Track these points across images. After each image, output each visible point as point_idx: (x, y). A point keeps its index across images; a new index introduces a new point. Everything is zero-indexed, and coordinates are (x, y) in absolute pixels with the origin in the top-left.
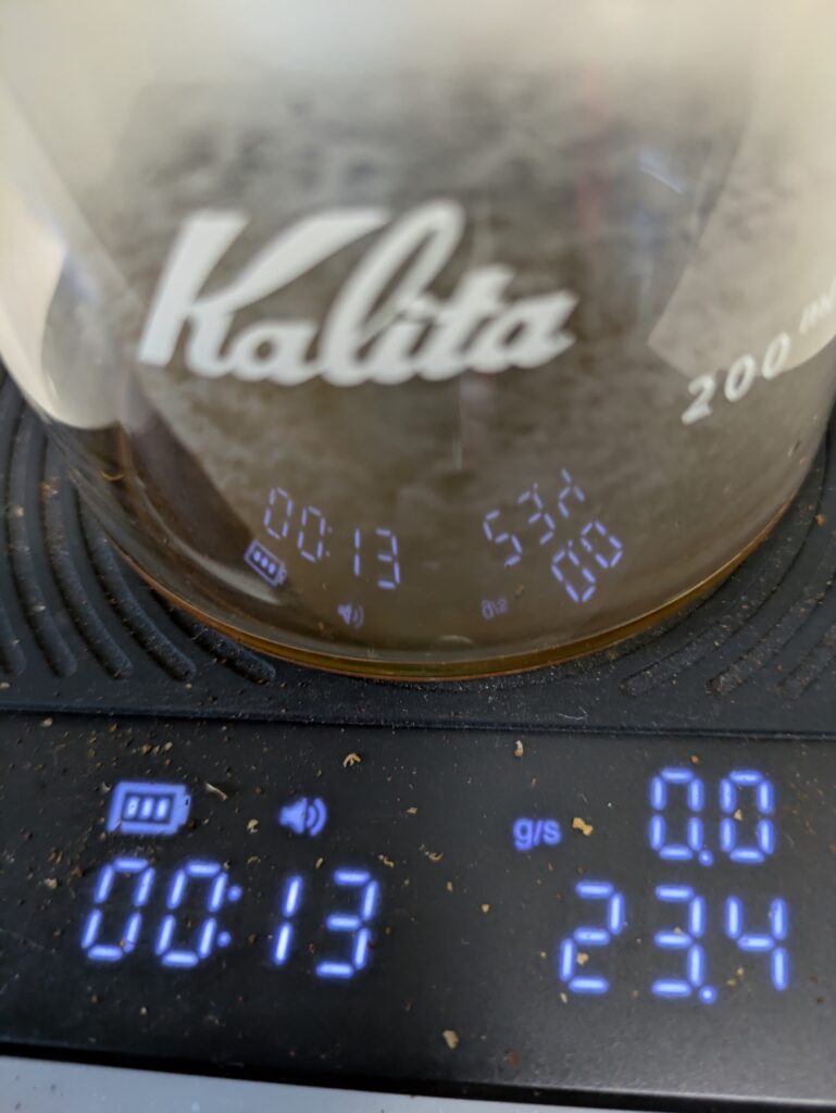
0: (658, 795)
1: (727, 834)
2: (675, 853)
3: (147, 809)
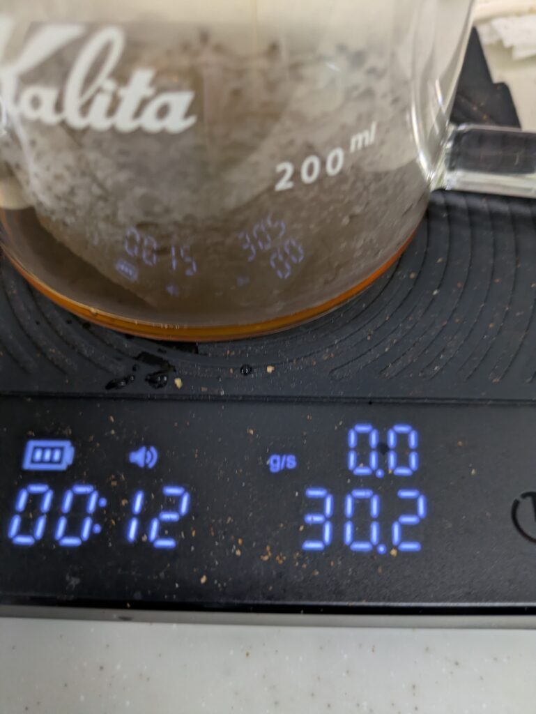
0: (352, 439)
1: (392, 459)
2: (362, 471)
3: (48, 455)
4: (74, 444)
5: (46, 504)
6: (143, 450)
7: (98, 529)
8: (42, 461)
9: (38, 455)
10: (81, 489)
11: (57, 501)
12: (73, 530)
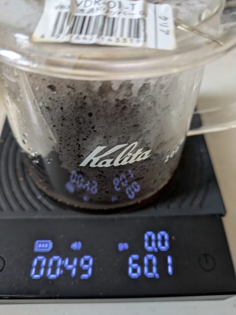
3: (43, 246)
4: (52, 241)
5: (44, 263)
6: (76, 243)
7: (62, 271)
8: (41, 248)
9: (40, 246)
10: (56, 258)
11: (47, 263)
12: (53, 272)
